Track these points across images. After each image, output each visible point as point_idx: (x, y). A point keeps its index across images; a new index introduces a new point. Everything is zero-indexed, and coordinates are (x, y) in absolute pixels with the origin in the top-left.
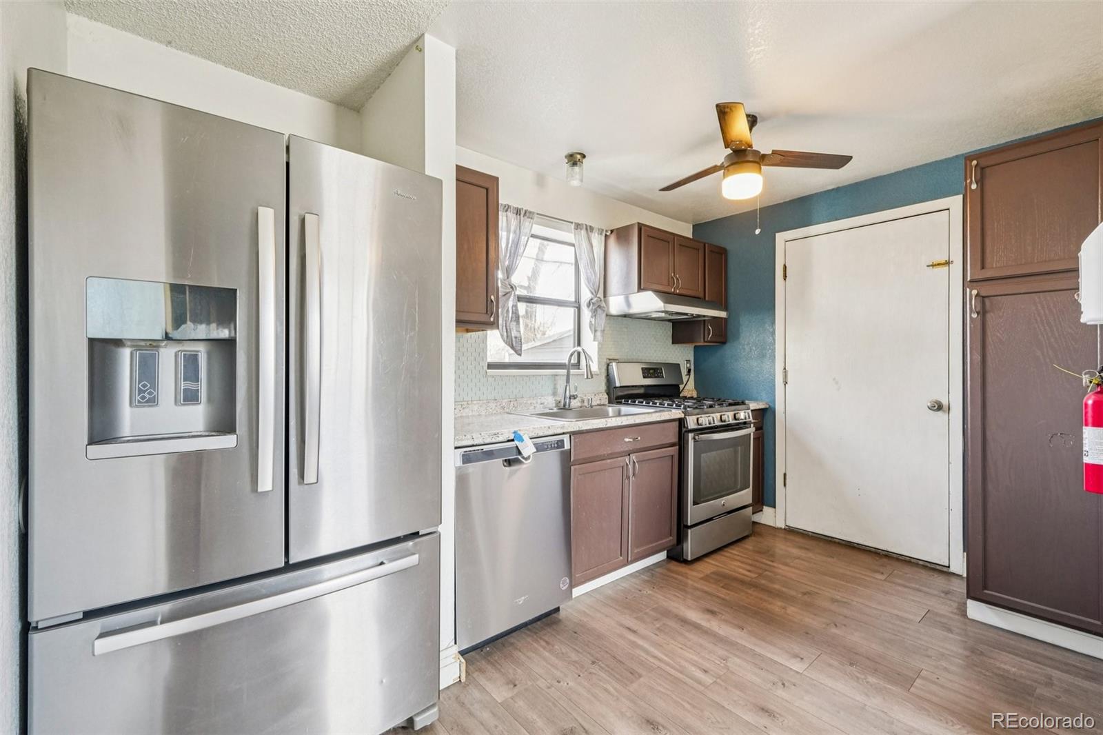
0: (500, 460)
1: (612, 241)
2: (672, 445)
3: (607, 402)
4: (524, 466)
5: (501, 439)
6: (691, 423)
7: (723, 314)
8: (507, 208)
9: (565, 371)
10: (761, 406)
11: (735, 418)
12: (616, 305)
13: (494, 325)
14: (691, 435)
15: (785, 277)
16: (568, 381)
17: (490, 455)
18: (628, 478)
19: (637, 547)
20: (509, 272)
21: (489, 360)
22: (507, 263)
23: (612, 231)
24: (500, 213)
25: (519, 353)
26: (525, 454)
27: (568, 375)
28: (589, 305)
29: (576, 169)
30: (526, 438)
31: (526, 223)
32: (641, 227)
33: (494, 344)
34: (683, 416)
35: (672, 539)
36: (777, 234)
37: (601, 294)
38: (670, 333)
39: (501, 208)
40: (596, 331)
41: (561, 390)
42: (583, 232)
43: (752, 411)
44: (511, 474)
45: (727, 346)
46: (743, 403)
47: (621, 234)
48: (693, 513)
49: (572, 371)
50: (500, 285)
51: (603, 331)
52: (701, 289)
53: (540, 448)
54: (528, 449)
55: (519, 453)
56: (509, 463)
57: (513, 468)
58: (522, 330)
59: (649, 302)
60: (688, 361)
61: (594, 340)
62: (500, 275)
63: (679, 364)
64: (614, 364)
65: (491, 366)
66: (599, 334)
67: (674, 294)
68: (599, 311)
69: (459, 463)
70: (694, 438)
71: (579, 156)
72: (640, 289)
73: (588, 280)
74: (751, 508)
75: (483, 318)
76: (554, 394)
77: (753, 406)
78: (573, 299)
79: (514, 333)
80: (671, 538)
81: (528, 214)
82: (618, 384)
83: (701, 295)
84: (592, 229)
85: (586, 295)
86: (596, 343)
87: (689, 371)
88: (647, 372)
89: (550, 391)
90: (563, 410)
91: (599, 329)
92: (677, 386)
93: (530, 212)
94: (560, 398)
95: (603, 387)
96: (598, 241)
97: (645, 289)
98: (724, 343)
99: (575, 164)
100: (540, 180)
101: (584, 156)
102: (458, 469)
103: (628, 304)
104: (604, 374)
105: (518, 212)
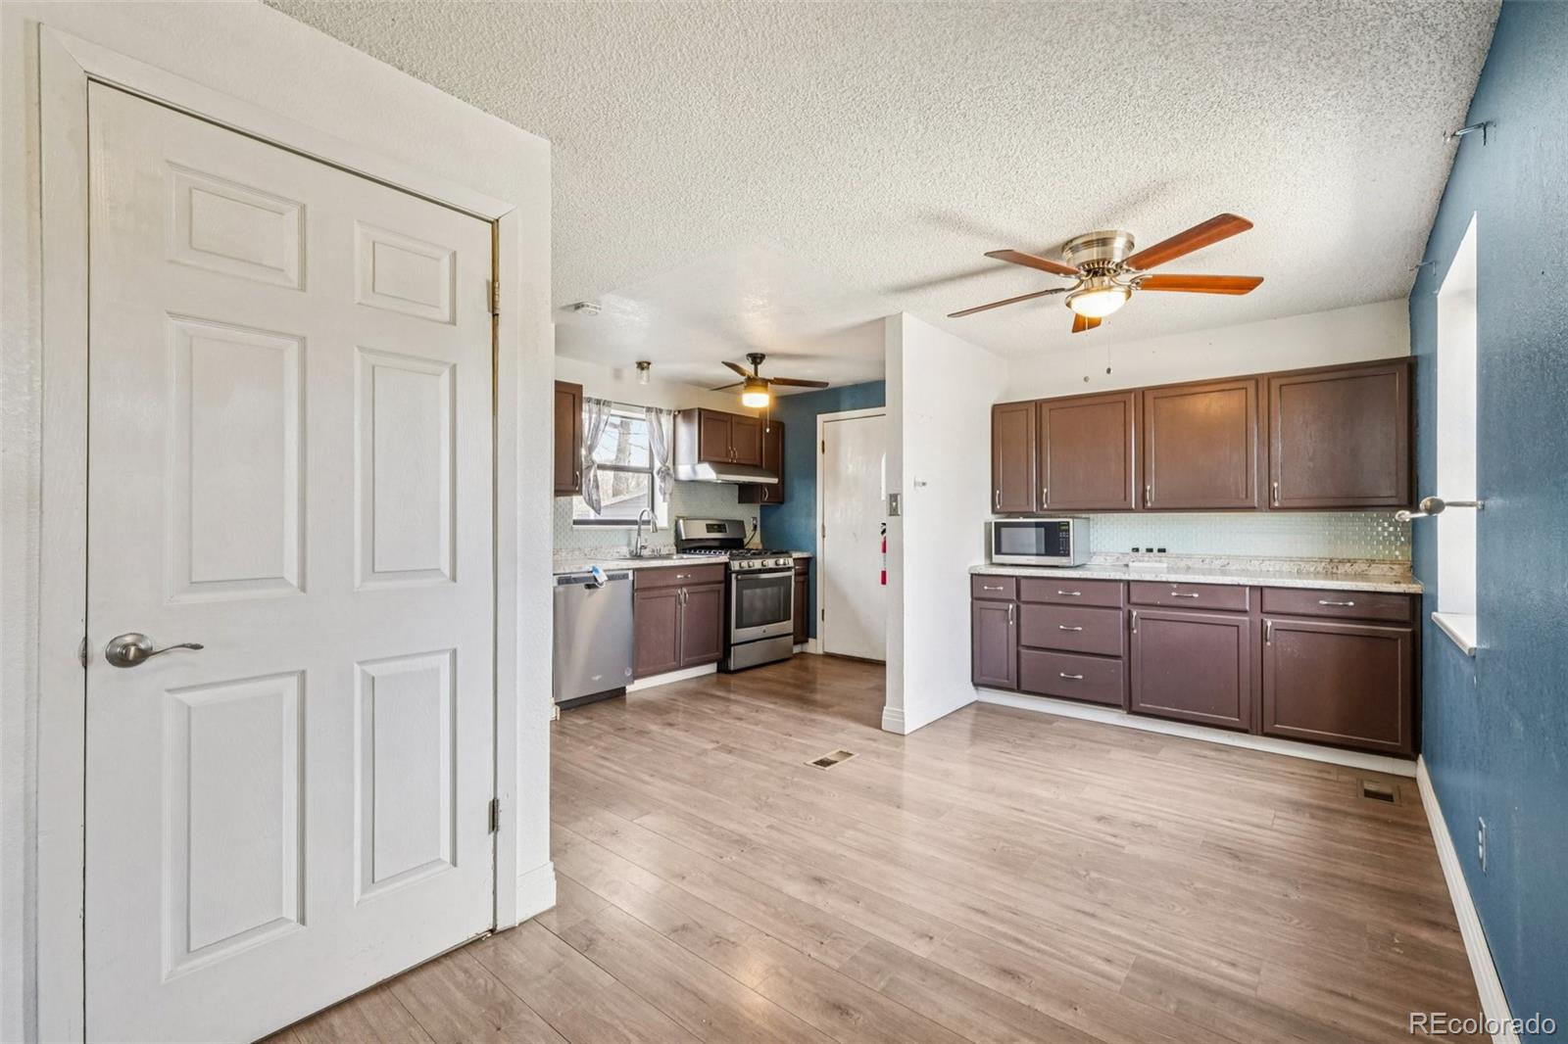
0: (583, 585)
1: (679, 419)
2: (720, 582)
3: (675, 551)
4: (599, 590)
5: (583, 570)
6: (735, 565)
7: (775, 481)
8: (589, 400)
9: (636, 527)
10: (805, 555)
11: (776, 564)
12: (684, 472)
13: (580, 492)
14: (734, 575)
15: (823, 451)
16: (639, 535)
17: (576, 580)
18: (680, 604)
19: (690, 656)
20: (591, 449)
21: (575, 518)
22: (589, 443)
23: (679, 412)
24: (584, 405)
25: (598, 511)
26: (600, 581)
27: (639, 530)
28: (658, 473)
29: (645, 372)
30: (601, 571)
31: (605, 409)
32: (700, 410)
33: (579, 506)
34: (728, 560)
35: (719, 654)
36: (818, 416)
37: (669, 463)
38: (737, 494)
39: (584, 400)
40: (665, 494)
41: (634, 542)
42: (653, 414)
43: (794, 559)
44: (590, 595)
45: (784, 506)
46: (787, 552)
47: (686, 414)
48: (738, 634)
49: (643, 527)
50: (583, 459)
51: (671, 494)
52: (758, 458)
53: (611, 578)
54: (602, 577)
55: (596, 580)
56: (589, 586)
57: (592, 590)
58: (601, 494)
59: (707, 472)
60: (754, 518)
61: (664, 501)
62: (584, 452)
63: (742, 522)
64: (681, 521)
65: (576, 522)
66: (667, 496)
67: (732, 463)
68: (668, 478)
69: (556, 584)
70: (737, 578)
71: (645, 365)
72: (700, 461)
73: (658, 454)
74: (792, 637)
75: (571, 488)
76: (629, 545)
77: (796, 555)
78: (648, 466)
79: (594, 497)
80: (717, 653)
81: (607, 403)
82: (684, 538)
83: (758, 464)
84: (661, 411)
85: (658, 465)
86: (666, 504)
87: (755, 527)
88: (710, 528)
89: (625, 542)
90: (637, 556)
91: (668, 492)
92: (741, 540)
93: (609, 402)
94: (633, 548)
95: (672, 540)
96: (666, 422)
97: (704, 461)
98: (782, 503)
99: (643, 369)
100: (617, 374)
101: (649, 364)
102: (555, 588)
103: (694, 471)
104: (673, 529)
105: (598, 402)
